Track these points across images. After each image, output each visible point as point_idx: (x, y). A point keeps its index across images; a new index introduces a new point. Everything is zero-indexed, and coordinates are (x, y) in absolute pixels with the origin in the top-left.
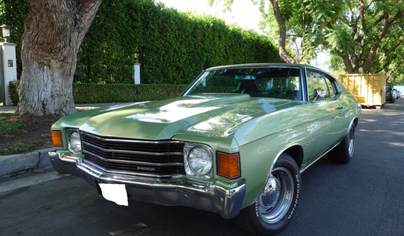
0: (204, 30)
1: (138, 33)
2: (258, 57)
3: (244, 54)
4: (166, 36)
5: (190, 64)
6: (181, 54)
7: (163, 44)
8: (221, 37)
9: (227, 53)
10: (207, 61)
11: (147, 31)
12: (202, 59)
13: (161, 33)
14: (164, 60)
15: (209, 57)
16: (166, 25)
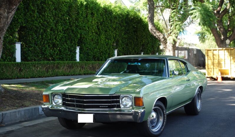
0: (78, 8)
1: (20, 14)
2: (128, 32)
3: (115, 29)
4: (44, 16)
5: (66, 41)
6: (58, 32)
7: (41, 24)
8: (94, 14)
9: (99, 29)
10: (81, 37)
11: (28, 12)
12: (76, 36)
13: (40, 13)
14: (42, 38)
15: (83, 33)
16: (45, 6)
